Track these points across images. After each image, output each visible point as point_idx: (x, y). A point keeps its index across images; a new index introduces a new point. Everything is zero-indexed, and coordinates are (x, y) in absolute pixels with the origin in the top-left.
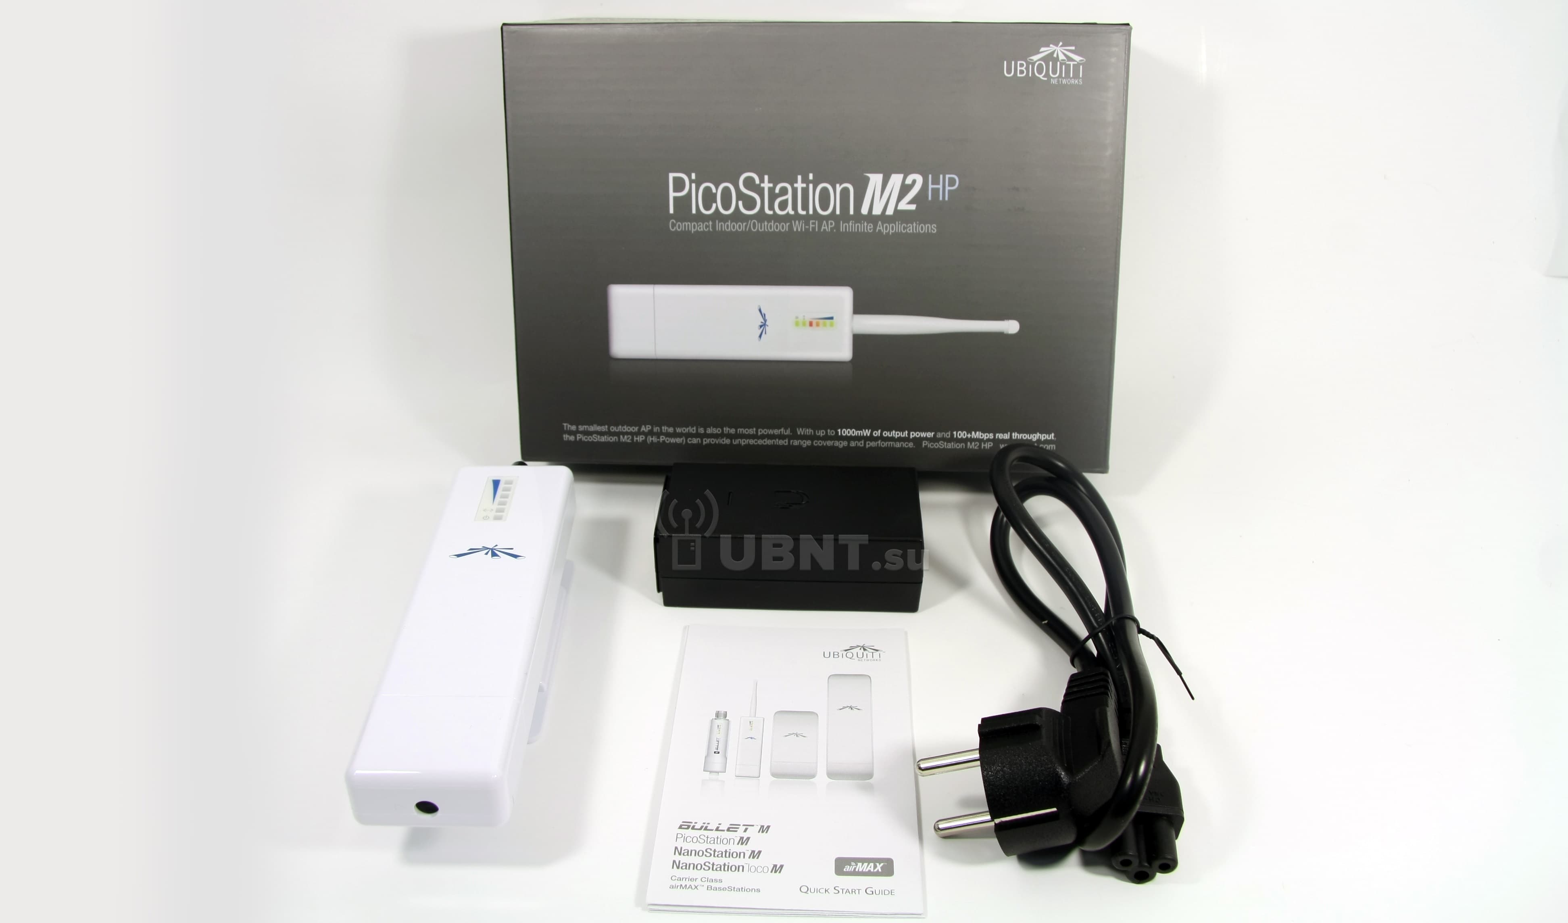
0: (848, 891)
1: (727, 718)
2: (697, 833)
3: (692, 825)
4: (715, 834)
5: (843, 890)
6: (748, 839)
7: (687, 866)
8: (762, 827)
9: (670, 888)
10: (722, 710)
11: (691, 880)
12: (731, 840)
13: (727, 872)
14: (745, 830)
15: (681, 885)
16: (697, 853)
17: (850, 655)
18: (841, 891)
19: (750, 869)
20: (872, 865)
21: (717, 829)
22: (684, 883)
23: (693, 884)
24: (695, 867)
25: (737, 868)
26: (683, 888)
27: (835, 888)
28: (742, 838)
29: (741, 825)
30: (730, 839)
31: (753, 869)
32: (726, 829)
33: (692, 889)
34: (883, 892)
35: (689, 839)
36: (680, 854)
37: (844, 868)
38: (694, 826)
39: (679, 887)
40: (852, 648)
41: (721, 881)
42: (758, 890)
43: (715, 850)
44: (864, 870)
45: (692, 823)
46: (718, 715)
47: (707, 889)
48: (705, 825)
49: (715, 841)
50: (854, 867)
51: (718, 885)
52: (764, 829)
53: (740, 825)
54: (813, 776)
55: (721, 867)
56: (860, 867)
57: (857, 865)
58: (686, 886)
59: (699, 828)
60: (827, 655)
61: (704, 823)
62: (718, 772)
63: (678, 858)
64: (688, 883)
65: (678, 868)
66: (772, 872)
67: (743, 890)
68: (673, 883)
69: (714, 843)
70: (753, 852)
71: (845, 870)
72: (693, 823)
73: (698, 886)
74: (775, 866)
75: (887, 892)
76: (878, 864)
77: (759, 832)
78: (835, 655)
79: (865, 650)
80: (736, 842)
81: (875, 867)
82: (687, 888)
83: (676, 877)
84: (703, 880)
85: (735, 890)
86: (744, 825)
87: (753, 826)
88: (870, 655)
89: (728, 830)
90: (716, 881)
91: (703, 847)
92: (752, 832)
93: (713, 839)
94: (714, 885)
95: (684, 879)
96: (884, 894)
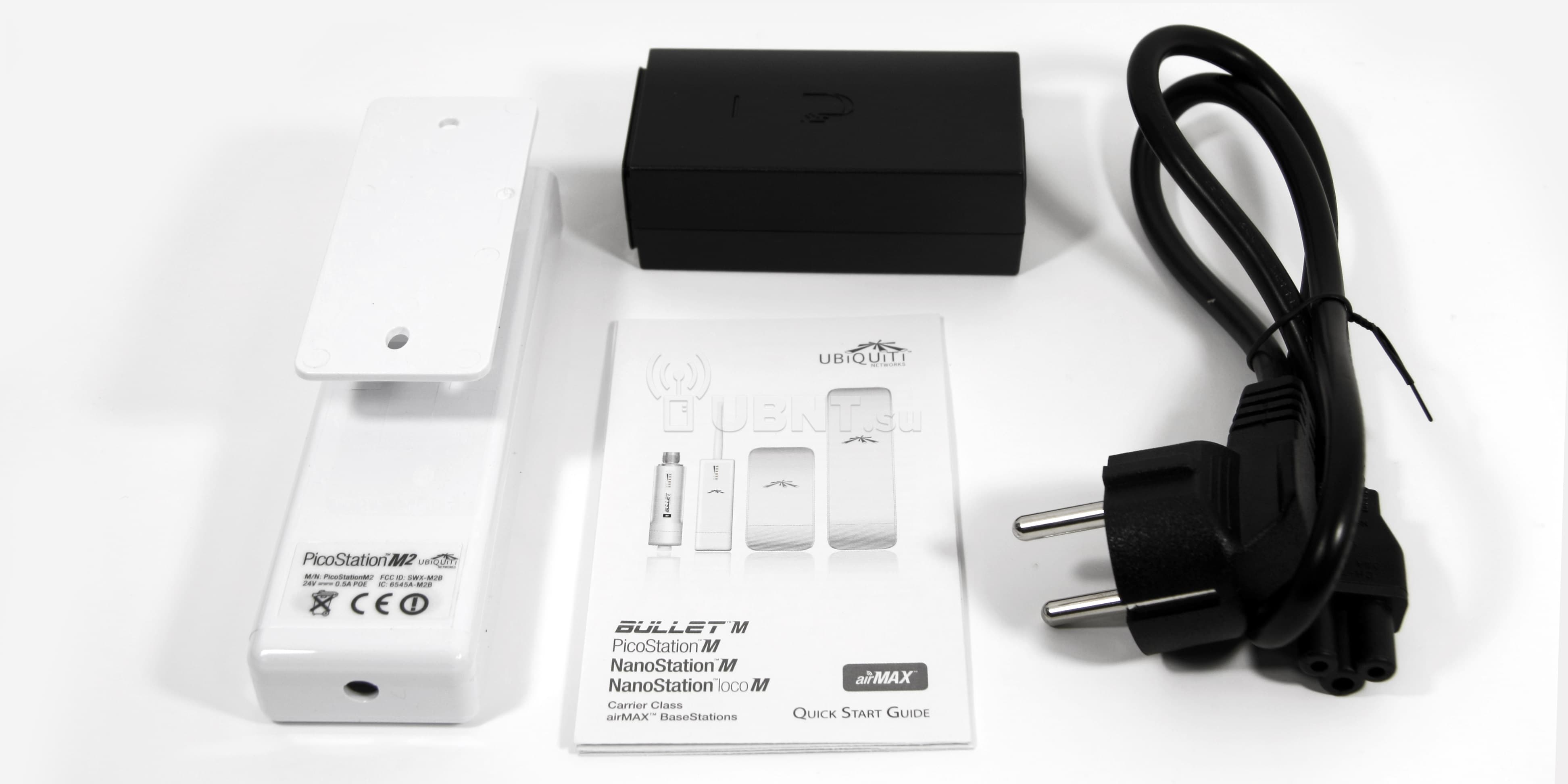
0: (862, 713)
1: (680, 463)
2: (643, 638)
3: (635, 625)
4: (668, 638)
5: (855, 712)
6: (717, 642)
7: (631, 687)
8: (737, 623)
9: (608, 719)
10: (672, 451)
11: (637, 707)
12: (692, 645)
13: (688, 693)
14: (713, 631)
15: (624, 715)
16: (644, 667)
17: (859, 358)
18: (852, 714)
19: (721, 688)
20: (896, 673)
21: (672, 630)
22: (627, 712)
23: (640, 712)
24: (643, 687)
25: (703, 687)
26: (626, 719)
27: (843, 710)
28: (708, 642)
29: (707, 623)
30: (691, 644)
31: (725, 687)
32: (684, 629)
33: (639, 719)
34: (912, 714)
35: (632, 647)
36: (620, 669)
37: (857, 679)
38: (638, 627)
39: (620, 718)
40: (863, 347)
41: (680, 706)
42: (735, 718)
43: (670, 661)
44: (885, 682)
45: (634, 622)
46: (666, 459)
47: (661, 719)
48: (654, 625)
49: (672, 647)
50: (870, 678)
51: (675, 712)
52: (740, 627)
53: (704, 623)
54: (808, 545)
55: (679, 686)
56: (880, 678)
57: (874, 674)
58: (630, 715)
59: (646, 629)
60: (825, 359)
61: (653, 622)
62: (670, 545)
63: (616, 675)
64: (634, 711)
65: (618, 689)
66: (752, 690)
67: (713, 718)
68: (613, 712)
69: (668, 651)
70: (725, 661)
71: (857, 683)
72: (637, 622)
73: (647, 714)
74: (757, 681)
75: (918, 713)
76: (904, 673)
77: (732, 632)
78: (837, 359)
79: (881, 349)
80: (700, 647)
81: (901, 676)
82: (632, 717)
83: (615, 703)
84: (655, 705)
85: (701, 718)
86: (710, 623)
87: (724, 623)
88: (889, 357)
89: (688, 630)
90: (673, 706)
91: (653, 657)
92: (723, 633)
93: (667, 645)
94: (670, 712)
95: (627, 706)
96: (915, 716)
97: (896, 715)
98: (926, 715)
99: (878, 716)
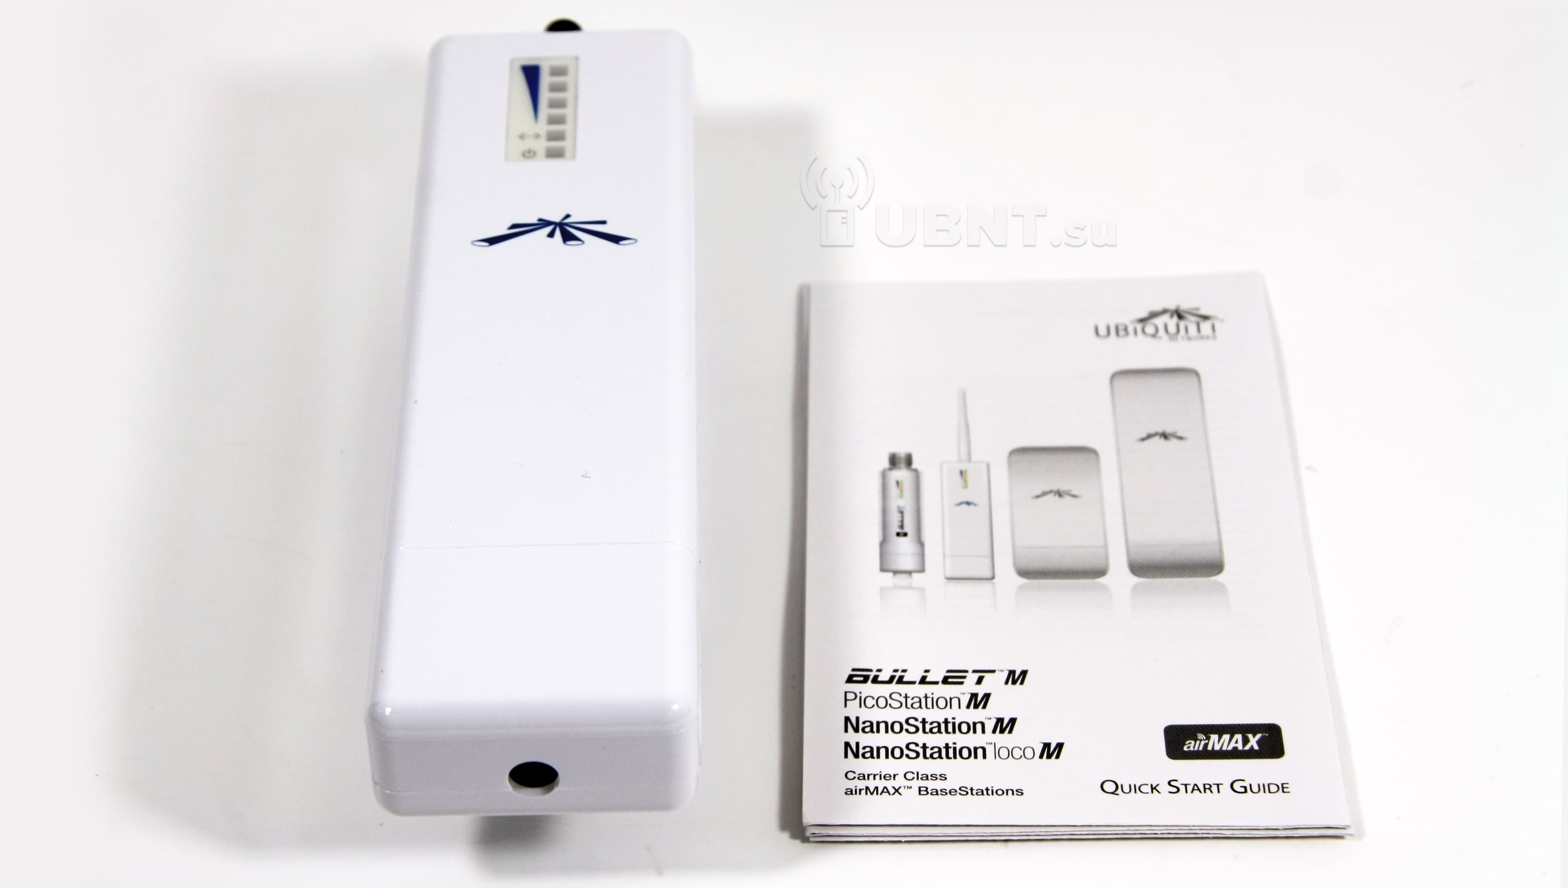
0: (1196, 788)
1: (913, 466)
2: (884, 690)
3: (872, 675)
4: (919, 690)
5: (1186, 785)
6: (987, 696)
7: (873, 753)
8: (1012, 673)
9: (846, 793)
10: (902, 450)
11: (885, 777)
12: (953, 700)
13: (953, 760)
14: (979, 681)
15: (867, 788)
16: (889, 727)
17: (1150, 329)
18: (1182, 788)
19: (997, 754)
20: (1238, 737)
21: (923, 681)
22: (871, 783)
23: (890, 784)
24: (890, 753)
25: (973, 753)
26: (872, 794)
27: (1169, 783)
28: (974, 696)
29: (970, 671)
30: (951, 699)
31: (1004, 753)
32: (940, 679)
33: (889, 794)
34: (1266, 788)
35: (870, 702)
36: (856, 730)
37: (1184, 745)
38: (876, 677)
39: (863, 792)
40: (1154, 315)
41: (944, 777)
42: (1020, 792)
43: (924, 719)
44: (1224, 748)
45: (870, 670)
46: (894, 461)
47: (920, 794)
48: (898, 674)
49: (923, 702)
50: (1203, 743)
51: (938, 785)
52: (1016, 678)
53: (966, 671)
54: (1101, 572)
55: (940, 751)
56: (1215, 742)
57: (1208, 738)
58: (877, 788)
59: (887, 678)
60: (1103, 331)
61: (896, 671)
62: (909, 573)
63: (853, 737)
64: (881, 784)
65: (856, 756)
66: (1041, 757)
67: (990, 792)
68: (852, 785)
69: (920, 707)
70: (1000, 720)
71: (1185, 748)
72: (875, 670)
73: (900, 787)
74: (1047, 745)
75: (1273, 788)
76: (1250, 736)
77: (1007, 683)
78: (1120, 331)
79: (1180, 317)
80: (964, 703)
81: (1246, 741)
82: (880, 792)
83: (854, 773)
84: (908, 776)
85: (974, 792)
86: (975, 671)
87: (993, 671)
88: (1192, 329)
89: (945, 681)
90: (934, 777)
91: (901, 715)
92: (993, 684)
93: (918, 700)
94: (931, 785)
95: (871, 777)
96: (1270, 792)
97: (1243, 790)
98: (1285, 790)
99: (1219, 792)
